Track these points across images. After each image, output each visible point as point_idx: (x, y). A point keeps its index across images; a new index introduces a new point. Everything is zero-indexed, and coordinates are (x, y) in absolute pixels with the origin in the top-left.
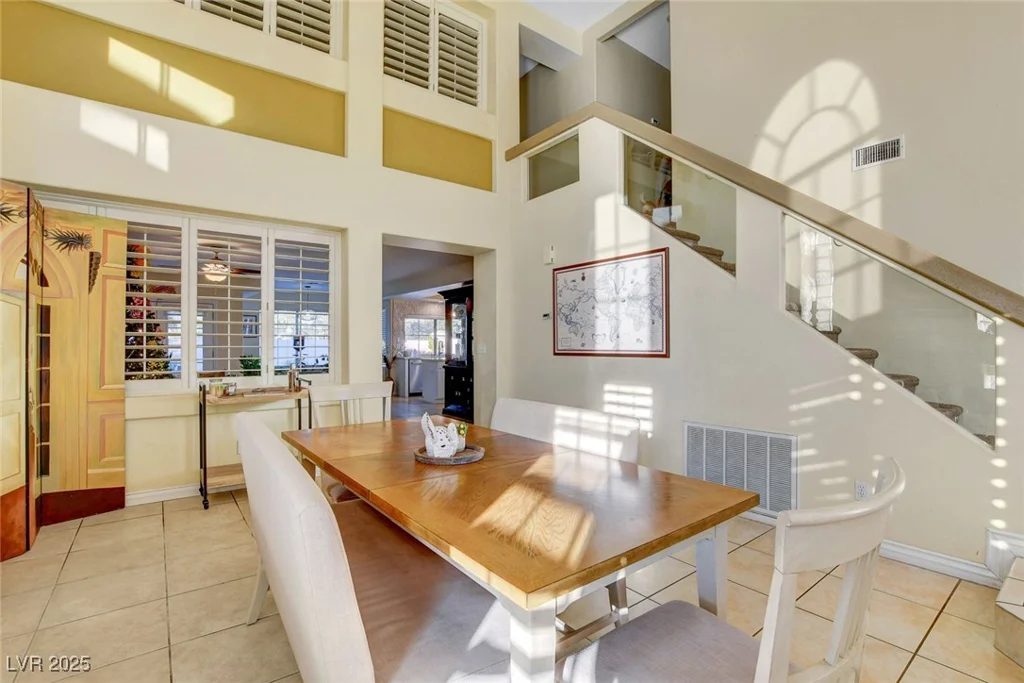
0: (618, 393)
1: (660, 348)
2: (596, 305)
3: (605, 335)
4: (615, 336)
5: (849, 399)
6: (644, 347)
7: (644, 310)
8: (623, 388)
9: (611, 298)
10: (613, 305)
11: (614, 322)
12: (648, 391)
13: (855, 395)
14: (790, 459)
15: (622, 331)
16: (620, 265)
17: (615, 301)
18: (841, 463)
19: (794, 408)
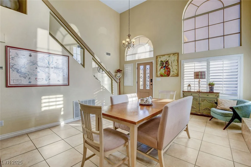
0: (49, 98)
1: (67, 83)
2: (38, 67)
3: (43, 79)
4: (48, 79)
5: (101, 91)
6: (61, 83)
7: (61, 72)
8: (51, 97)
9: (46, 66)
10: (47, 69)
11: (47, 75)
12: (62, 96)
13: (102, 90)
14: (95, 103)
15: (51, 78)
16: (51, 56)
17: (48, 67)
18: (100, 101)
19: (94, 94)
